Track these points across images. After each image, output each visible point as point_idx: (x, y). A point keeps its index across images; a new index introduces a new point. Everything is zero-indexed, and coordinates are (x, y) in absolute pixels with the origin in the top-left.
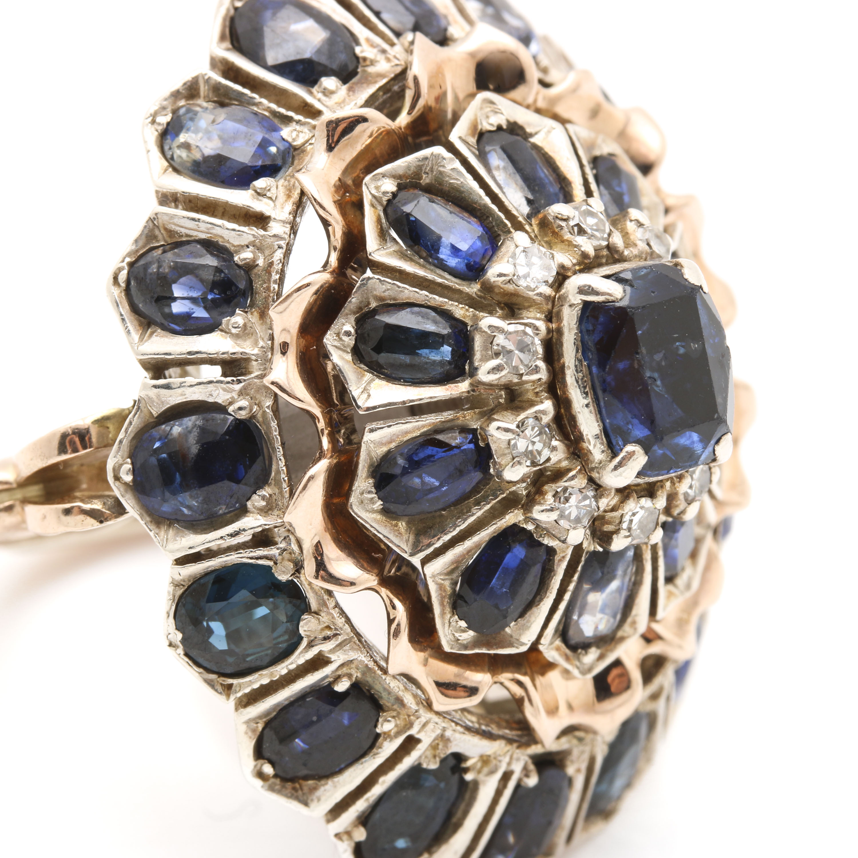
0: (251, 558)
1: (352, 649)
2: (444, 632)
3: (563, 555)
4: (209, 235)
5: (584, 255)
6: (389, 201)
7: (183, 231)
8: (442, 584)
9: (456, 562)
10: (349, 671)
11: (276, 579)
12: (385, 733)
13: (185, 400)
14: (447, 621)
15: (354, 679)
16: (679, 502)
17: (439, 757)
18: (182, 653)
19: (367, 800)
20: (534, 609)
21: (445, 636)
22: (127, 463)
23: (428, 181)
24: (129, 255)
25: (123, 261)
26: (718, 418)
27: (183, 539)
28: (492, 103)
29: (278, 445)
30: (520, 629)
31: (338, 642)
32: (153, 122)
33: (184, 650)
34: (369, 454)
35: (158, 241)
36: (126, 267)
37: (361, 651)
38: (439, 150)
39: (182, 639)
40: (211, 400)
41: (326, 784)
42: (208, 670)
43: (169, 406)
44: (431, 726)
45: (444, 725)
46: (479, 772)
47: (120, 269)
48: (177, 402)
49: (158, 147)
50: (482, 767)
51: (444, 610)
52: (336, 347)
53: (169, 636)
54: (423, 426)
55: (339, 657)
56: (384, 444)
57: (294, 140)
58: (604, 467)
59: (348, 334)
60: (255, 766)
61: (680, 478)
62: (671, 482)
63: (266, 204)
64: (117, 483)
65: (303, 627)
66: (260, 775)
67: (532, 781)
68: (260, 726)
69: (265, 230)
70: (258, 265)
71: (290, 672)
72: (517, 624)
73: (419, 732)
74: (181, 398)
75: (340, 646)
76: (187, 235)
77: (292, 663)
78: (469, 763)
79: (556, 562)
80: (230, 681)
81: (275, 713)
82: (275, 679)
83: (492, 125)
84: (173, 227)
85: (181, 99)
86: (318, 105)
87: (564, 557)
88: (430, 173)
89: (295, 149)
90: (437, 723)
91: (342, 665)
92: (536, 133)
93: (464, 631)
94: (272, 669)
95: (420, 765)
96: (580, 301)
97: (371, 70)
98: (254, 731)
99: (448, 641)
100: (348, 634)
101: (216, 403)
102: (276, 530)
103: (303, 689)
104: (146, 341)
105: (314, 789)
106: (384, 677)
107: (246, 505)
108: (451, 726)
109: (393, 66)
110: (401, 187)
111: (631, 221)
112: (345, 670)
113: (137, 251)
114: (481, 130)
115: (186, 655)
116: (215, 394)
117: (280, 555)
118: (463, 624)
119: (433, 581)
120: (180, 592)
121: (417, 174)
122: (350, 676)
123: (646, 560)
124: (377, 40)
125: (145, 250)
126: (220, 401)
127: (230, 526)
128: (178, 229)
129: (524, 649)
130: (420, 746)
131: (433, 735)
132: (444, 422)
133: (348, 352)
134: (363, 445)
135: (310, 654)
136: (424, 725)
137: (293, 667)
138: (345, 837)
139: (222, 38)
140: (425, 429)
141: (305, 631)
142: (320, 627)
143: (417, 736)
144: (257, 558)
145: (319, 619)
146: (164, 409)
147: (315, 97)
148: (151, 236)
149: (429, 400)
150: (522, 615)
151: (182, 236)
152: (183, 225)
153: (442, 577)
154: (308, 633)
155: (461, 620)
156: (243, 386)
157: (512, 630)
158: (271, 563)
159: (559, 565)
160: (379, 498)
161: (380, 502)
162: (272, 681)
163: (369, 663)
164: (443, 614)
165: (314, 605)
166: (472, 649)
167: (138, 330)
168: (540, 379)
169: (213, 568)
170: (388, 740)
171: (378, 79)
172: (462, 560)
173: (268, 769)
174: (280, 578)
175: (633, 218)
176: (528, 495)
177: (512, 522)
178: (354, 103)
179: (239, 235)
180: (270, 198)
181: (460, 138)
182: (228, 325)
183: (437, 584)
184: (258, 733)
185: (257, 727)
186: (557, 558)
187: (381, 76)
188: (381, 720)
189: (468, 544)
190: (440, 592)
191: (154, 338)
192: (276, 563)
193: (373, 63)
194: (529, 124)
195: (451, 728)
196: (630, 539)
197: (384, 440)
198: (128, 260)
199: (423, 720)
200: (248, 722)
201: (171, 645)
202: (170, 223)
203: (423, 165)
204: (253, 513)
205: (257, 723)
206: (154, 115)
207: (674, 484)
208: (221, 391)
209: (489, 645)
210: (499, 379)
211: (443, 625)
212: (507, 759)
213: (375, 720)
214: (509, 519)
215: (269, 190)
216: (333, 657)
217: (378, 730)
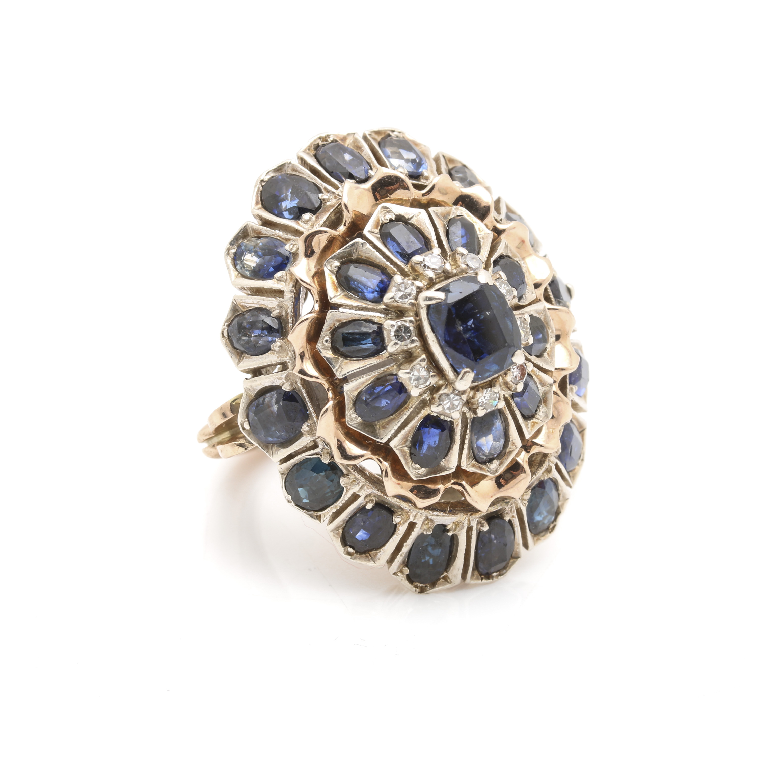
0: (309, 456)
1: (368, 488)
2: (410, 471)
3: (457, 423)
4: (259, 305)
5: (431, 279)
6: (337, 271)
7: (248, 305)
8: (402, 449)
9: (405, 438)
10: (371, 498)
11: (323, 463)
12: (399, 523)
13: (263, 387)
14: (410, 466)
15: (375, 502)
16: (511, 385)
17: (431, 528)
18: (294, 504)
19: (401, 555)
20: (451, 451)
21: (412, 473)
22: (246, 421)
23: (356, 257)
24: (227, 321)
25: (224, 325)
26: (508, 346)
27: (279, 452)
28: (386, 208)
29: (307, 400)
30: (447, 462)
31: (360, 487)
32: (228, 253)
33: (294, 503)
34: (349, 396)
35: (239, 312)
36: (226, 328)
37: (372, 489)
38: (359, 240)
39: (292, 498)
40: (274, 384)
41: (380, 551)
42: (308, 510)
43: (257, 391)
44: (419, 515)
45: (426, 514)
46: (455, 530)
47: (224, 329)
48: (260, 388)
49: (233, 265)
50: (456, 528)
51: (407, 461)
52: (323, 349)
53: (286, 498)
54: (371, 378)
55: (362, 493)
56: (355, 390)
57: (291, 249)
58: (455, 382)
59: (327, 341)
60: (344, 550)
61: (506, 374)
62: (502, 377)
63: (282, 284)
64: (245, 431)
65: (342, 483)
66: (349, 554)
67: (486, 528)
68: (341, 531)
69: (283, 298)
70: (283, 315)
71: (344, 504)
72: (445, 460)
73: (414, 519)
74: (261, 386)
75: (361, 488)
76: (250, 307)
77: (342, 500)
78: (448, 527)
79: (455, 427)
80: (319, 513)
81: (345, 524)
82: (338, 509)
83: (387, 220)
84: (243, 304)
85: (240, 239)
86: (301, 229)
87: (458, 424)
88: (356, 252)
89: (293, 253)
90: (422, 514)
91: (366, 497)
92: (412, 218)
93: (419, 469)
94: (335, 504)
95: (422, 534)
96: (425, 305)
97: (328, 204)
98: (338, 534)
99: (414, 475)
100: (363, 482)
101: (277, 385)
102: (317, 440)
103: (353, 510)
104: (241, 361)
105: (376, 555)
106: (387, 498)
107: (301, 431)
108: (430, 513)
109: (338, 200)
110: (342, 263)
111: (458, 254)
112: (369, 498)
113: (230, 318)
114: (382, 223)
115: (296, 505)
116: (275, 381)
117: (321, 452)
118: (417, 466)
119: (397, 449)
120: (284, 477)
121: (350, 254)
122: (372, 500)
123: (507, 414)
124: (329, 188)
125: (233, 317)
126: (278, 384)
127: (297, 442)
128: (245, 304)
129: (454, 470)
130: (417, 526)
131: (422, 520)
132: (379, 374)
133: (329, 350)
134: (345, 393)
135: (349, 495)
136: (415, 516)
137: (344, 502)
138: (399, 574)
139: (257, 203)
140: (372, 379)
141: (344, 484)
142: (351, 481)
143: (414, 521)
144: (312, 455)
145: (349, 478)
146: (256, 392)
147: (300, 225)
148: (235, 310)
149: (370, 365)
150: (446, 455)
151: (248, 307)
152: (247, 302)
153: (401, 446)
154: (345, 485)
155: (416, 464)
156: (286, 375)
157: (444, 463)
158: (319, 456)
159: (457, 428)
160: (359, 416)
161: (360, 418)
162: (337, 510)
163: (378, 493)
164: (407, 463)
165: (345, 472)
166: (427, 476)
167: (237, 357)
168: (416, 346)
169: (295, 463)
170: (401, 526)
171: (330, 209)
172: (408, 436)
173: (350, 550)
174: (325, 462)
175: (458, 253)
176: (429, 400)
177: (426, 414)
178: (318, 224)
179: (271, 302)
180: (283, 281)
181: (369, 231)
182: (273, 347)
183: (399, 450)
184: (341, 535)
185: (339, 532)
186: (455, 425)
187: (331, 206)
188: (393, 517)
189: (407, 429)
190: (402, 453)
191: (245, 359)
192: (321, 456)
193: (328, 200)
194: (407, 214)
195: (430, 514)
196: (485, 410)
197: (354, 389)
198: (226, 324)
199: (414, 514)
200: (333, 531)
201: (288, 502)
202: (241, 302)
203: (352, 249)
204: (305, 434)
205: (338, 530)
206: (228, 250)
207: (504, 378)
208: (277, 379)
209: (435, 473)
210: (397, 350)
211: (409, 468)
212: (466, 522)
213: (391, 518)
214: (424, 413)
215: (282, 277)
216: (360, 494)
217: (394, 523)
